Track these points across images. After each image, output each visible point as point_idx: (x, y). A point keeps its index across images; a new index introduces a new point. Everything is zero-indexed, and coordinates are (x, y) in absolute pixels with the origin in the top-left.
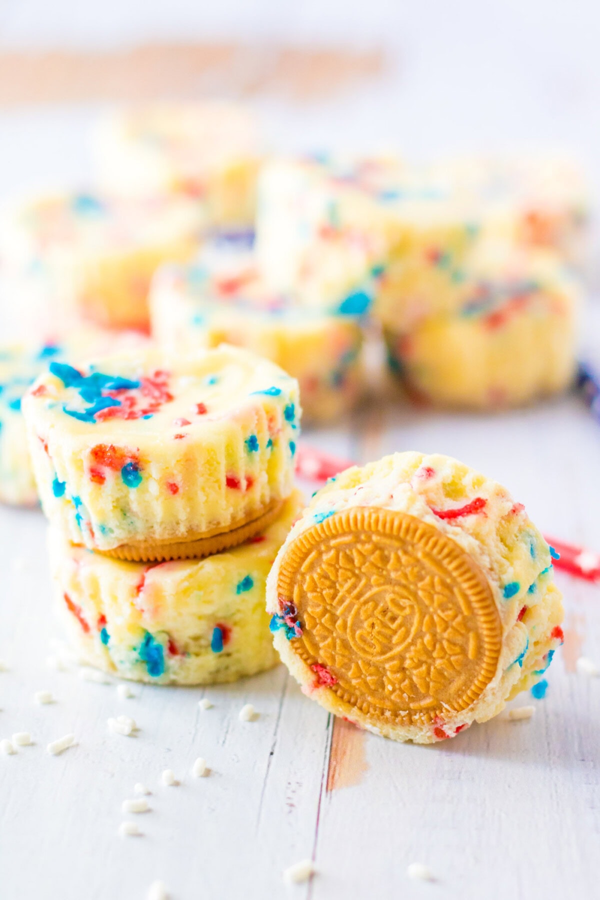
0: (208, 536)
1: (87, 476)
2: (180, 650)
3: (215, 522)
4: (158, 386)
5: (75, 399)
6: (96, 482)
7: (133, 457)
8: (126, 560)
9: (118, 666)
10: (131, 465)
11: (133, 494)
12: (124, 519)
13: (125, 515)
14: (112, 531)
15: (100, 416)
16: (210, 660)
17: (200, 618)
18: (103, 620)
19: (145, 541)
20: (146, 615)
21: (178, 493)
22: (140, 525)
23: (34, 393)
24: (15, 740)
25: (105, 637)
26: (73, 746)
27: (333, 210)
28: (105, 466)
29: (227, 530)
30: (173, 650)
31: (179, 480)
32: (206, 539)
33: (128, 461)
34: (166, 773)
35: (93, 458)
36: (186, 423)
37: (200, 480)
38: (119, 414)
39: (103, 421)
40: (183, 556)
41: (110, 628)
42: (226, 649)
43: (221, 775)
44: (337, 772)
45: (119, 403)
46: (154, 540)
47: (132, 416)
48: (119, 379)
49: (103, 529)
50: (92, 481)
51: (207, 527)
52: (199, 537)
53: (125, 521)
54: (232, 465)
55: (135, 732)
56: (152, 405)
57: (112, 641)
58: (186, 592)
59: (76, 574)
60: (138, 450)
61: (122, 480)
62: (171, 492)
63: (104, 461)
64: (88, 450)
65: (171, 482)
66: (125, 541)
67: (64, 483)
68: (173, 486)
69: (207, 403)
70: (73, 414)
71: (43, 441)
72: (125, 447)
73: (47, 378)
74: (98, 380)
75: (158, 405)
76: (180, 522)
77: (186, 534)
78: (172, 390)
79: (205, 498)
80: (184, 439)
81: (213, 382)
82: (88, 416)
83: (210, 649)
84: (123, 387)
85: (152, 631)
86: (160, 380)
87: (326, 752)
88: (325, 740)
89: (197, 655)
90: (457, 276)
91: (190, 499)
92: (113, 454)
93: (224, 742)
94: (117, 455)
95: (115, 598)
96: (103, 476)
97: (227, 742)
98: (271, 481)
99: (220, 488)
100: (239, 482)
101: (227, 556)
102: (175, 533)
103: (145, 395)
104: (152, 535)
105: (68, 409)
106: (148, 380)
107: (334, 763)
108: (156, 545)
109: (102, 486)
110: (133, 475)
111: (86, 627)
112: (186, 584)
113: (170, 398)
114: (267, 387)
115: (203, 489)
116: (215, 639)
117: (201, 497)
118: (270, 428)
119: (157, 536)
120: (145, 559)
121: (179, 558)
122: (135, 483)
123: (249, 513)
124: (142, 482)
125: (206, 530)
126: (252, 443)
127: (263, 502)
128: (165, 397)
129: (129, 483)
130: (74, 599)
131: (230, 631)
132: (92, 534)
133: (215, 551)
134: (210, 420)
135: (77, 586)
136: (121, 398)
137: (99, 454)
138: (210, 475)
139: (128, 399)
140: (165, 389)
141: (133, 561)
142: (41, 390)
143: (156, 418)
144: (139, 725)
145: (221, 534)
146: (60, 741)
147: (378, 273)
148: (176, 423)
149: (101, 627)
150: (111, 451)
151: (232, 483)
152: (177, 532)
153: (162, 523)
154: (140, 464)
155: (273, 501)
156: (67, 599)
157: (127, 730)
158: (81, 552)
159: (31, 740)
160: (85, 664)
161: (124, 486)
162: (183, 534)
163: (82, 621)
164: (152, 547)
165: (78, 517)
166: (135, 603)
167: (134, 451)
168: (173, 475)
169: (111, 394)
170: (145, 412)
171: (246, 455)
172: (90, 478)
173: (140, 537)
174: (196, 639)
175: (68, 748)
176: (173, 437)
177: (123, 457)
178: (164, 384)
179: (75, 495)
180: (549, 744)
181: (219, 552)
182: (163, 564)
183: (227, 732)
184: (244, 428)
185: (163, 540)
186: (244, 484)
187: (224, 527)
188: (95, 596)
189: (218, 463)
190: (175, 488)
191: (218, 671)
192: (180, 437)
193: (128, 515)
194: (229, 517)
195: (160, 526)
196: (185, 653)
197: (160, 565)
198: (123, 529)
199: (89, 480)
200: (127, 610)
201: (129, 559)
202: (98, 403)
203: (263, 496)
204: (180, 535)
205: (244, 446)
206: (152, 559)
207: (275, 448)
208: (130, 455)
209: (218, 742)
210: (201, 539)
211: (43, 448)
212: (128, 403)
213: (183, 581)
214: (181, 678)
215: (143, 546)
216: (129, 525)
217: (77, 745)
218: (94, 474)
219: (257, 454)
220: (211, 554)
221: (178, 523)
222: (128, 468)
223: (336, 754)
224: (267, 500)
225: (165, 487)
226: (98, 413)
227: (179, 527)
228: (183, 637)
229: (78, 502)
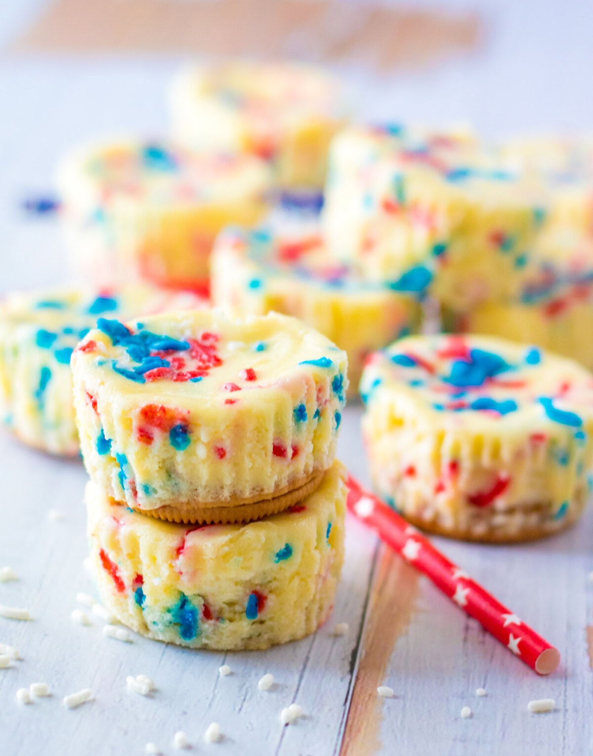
0: (251, 502)
1: (135, 435)
2: (215, 615)
3: (259, 489)
4: (206, 349)
5: (123, 356)
6: (144, 441)
7: (184, 419)
8: (166, 521)
9: (151, 626)
10: (181, 427)
11: (180, 457)
12: (168, 480)
13: (170, 476)
14: (155, 491)
15: (149, 376)
16: (244, 626)
17: (236, 583)
18: (139, 579)
19: (188, 503)
20: (184, 578)
21: (224, 458)
22: (184, 487)
23: (84, 349)
24: (32, 690)
25: (140, 597)
26: (90, 702)
27: (399, 185)
28: (154, 426)
29: (270, 497)
30: (207, 614)
31: (227, 445)
32: (249, 505)
33: (178, 423)
34: (179, 736)
35: (142, 418)
36: (235, 388)
37: (248, 446)
38: (168, 375)
39: (152, 381)
40: (224, 521)
41: (146, 589)
42: (259, 616)
43: (233, 742)
44: (350, 748)
45: (168, 363)
46: (197, 503)
47: (180, 378)
48: (167, 338)
49: (147, 489)
50: (139, 440)
51: (251, 493)
52: (242, 503)
53: (169, 483)
54: (279, 434)
55: (152, 693)
56: (199, 368)
57: (147, 602)
58: (226, 557)
59: (115, 532)
60: (189, 412)
61: (170, 442)
62: (219, 457)
63: (154, 422)
64: (138, 410)
65: (219, 446)
66: (168, 503)
67: (110, 441)
68: (221, 451)
69: (256, 369)
70: (123, 372)
71: (91, 397)
72: (176, 409)
73: (96, 334)
74: (146, 338)
75: (207, 368)
76: (224, 486)
77: (229, 499)
78: (221, 355)
79: (251, 464)
80: (235, 404)
81: (261, 348)
82: (136, 376)
83: (244, 615)
84: (171, 348)
85: (188, 593)
86: (207, 343)
87: (340, 727)
88: (341, 716)
89: (231, 621)
90: (520, 262)
91: (237, 465)
92: (163, 415)
93: (240, 710)
94: (168, 416)
95: (154, 559)
96: (151, 436)
97: (243, 710)
98: (316, 451)
99: (266, 455)
100: (285, 451)
101: (269, 524)
102: (218, 497)
103: (193, 357)
104: (195, 498)
105: (118, 366)
106: (195, 341)
107: (347, 739)
108: (198, 508)
109: (150, 447)
110: (182, 438)
111: (120, 586)
112: (226, 549)
113: (218, 362)
114: (317, 357)
115: (250, 455)
116: (250, 606)
117: (248, 463)
118: (318, 399)
119: (200, 499)
120: (185, 521)
121: (220, 523)
122: (183, 445)
123: (292, 481)
124: (191, 444)
125: (249, 496)
126: (300, 413)
127: (306, 472)
128: (213, 360)
129: (177, 445)
130: (112, 556)
131: (266, 598)
132: (135, 493)
133: (256, 518)
134: (260, 387)
135: (115, 545)
136: (169, 359)
137: (149, 414)
138: (258, 442)
139: (175, 360)
140: (213, 353)
141: (174, 523)
142: (90, 347)
143: (206, 382)
144: (157, 685)
145: (263, 501)
146: (77, 695)
147: (440, 251)
148: (226, 388)
149: (137, 586)
150: (161, 412)
151: (279, 451)
152: (220, 496)
153: (206, 487)
154: (190, 426)
155: (316, 470)
156: (103, 556)
157: (145, 689)
158: (121, 511)
159: (49, 692)
160: (116, 622)
161: (171, 448)
162: (226, 499)
163: (117, 579)
164: (193, 508)
165: (122, 476)
166: (174, 565)
167: (185, 413)
168: (222, 440)
169: (158, 354)
170: (194, 375)
171: (294, 424)
172: (138, 438)
173: (184, 499)
174: (231, 604)
175: (84, 703)
176: (224, 402)
177: (172, 418)
178: (213, 348)
179: (120, 453)
180: (564, 738)
181: (259, 519)
182: (203, 528)
183: (244, 700)
184: (294, 396)
185: (205, 504)
186: (290, 452)
187: (268, 495)
188: (134, 555)
189: (267, 430)
190: (222, 453)
191: (250, 638)
192: (230, 402)
193: (173, 476)
194: (273, 485)
195: (204, 489)
196: (219, 618)
197: (201, 529)
198: (167, 490)
199: (137, 440)
200: (165, 571)
201: (170, 520)
202: (147, 362)
203: (306, 465)
204: (223, 499)
205: (293, 415)
206: (193, 521)
207: (322, 419)
208: (180, 417)
209: (234, 709)
210: (244, 505)
211: (91, 405)
212: (176, 364)
213: (223, 546)
214: (212, 643)
215: (185, 508)
216: (173, 486)
217: (94, 700)
218: (142, 434)
219: (304, 424)
220: (252, 521)
221: (222, 488)
222: (178, 430)
223: (351, 731)
224: (311, 470)
225: (213, 451)
226: (148, 373)
227: (223, 491)
228: (218, 601)
229: (122, 460)
